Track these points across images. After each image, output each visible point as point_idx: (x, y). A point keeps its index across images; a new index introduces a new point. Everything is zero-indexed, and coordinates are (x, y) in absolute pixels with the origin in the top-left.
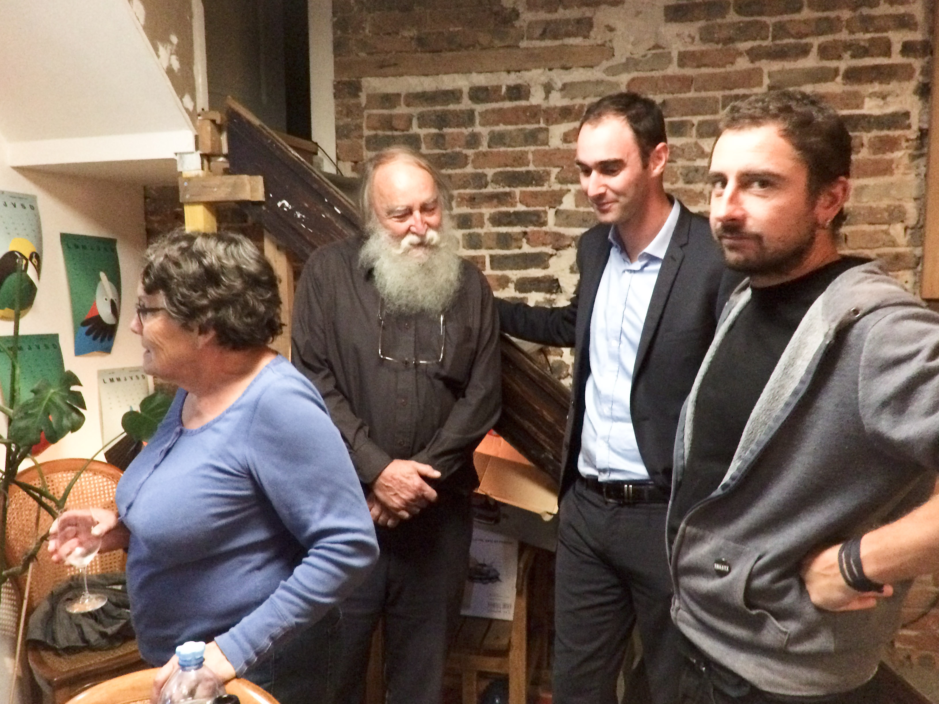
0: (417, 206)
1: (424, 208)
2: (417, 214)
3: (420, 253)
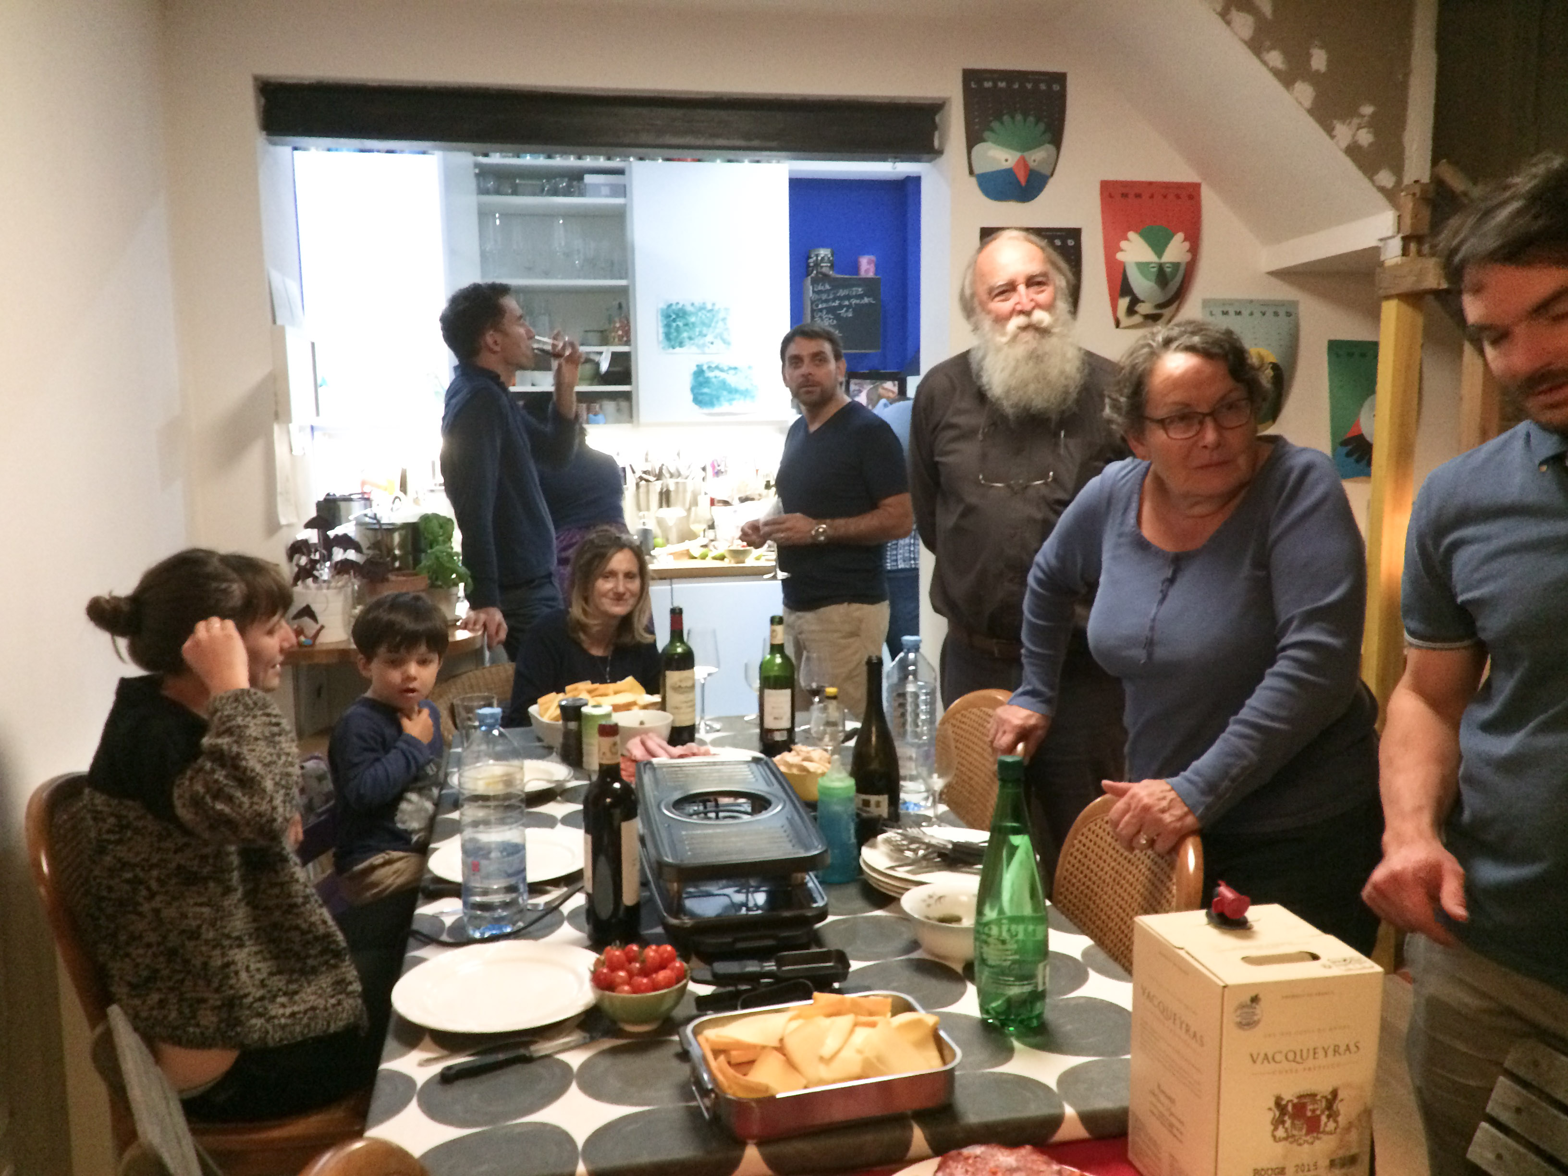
0: (1021, 280)
1: (1032, 282)
2: (1022, 288)
3: (1028, 336)
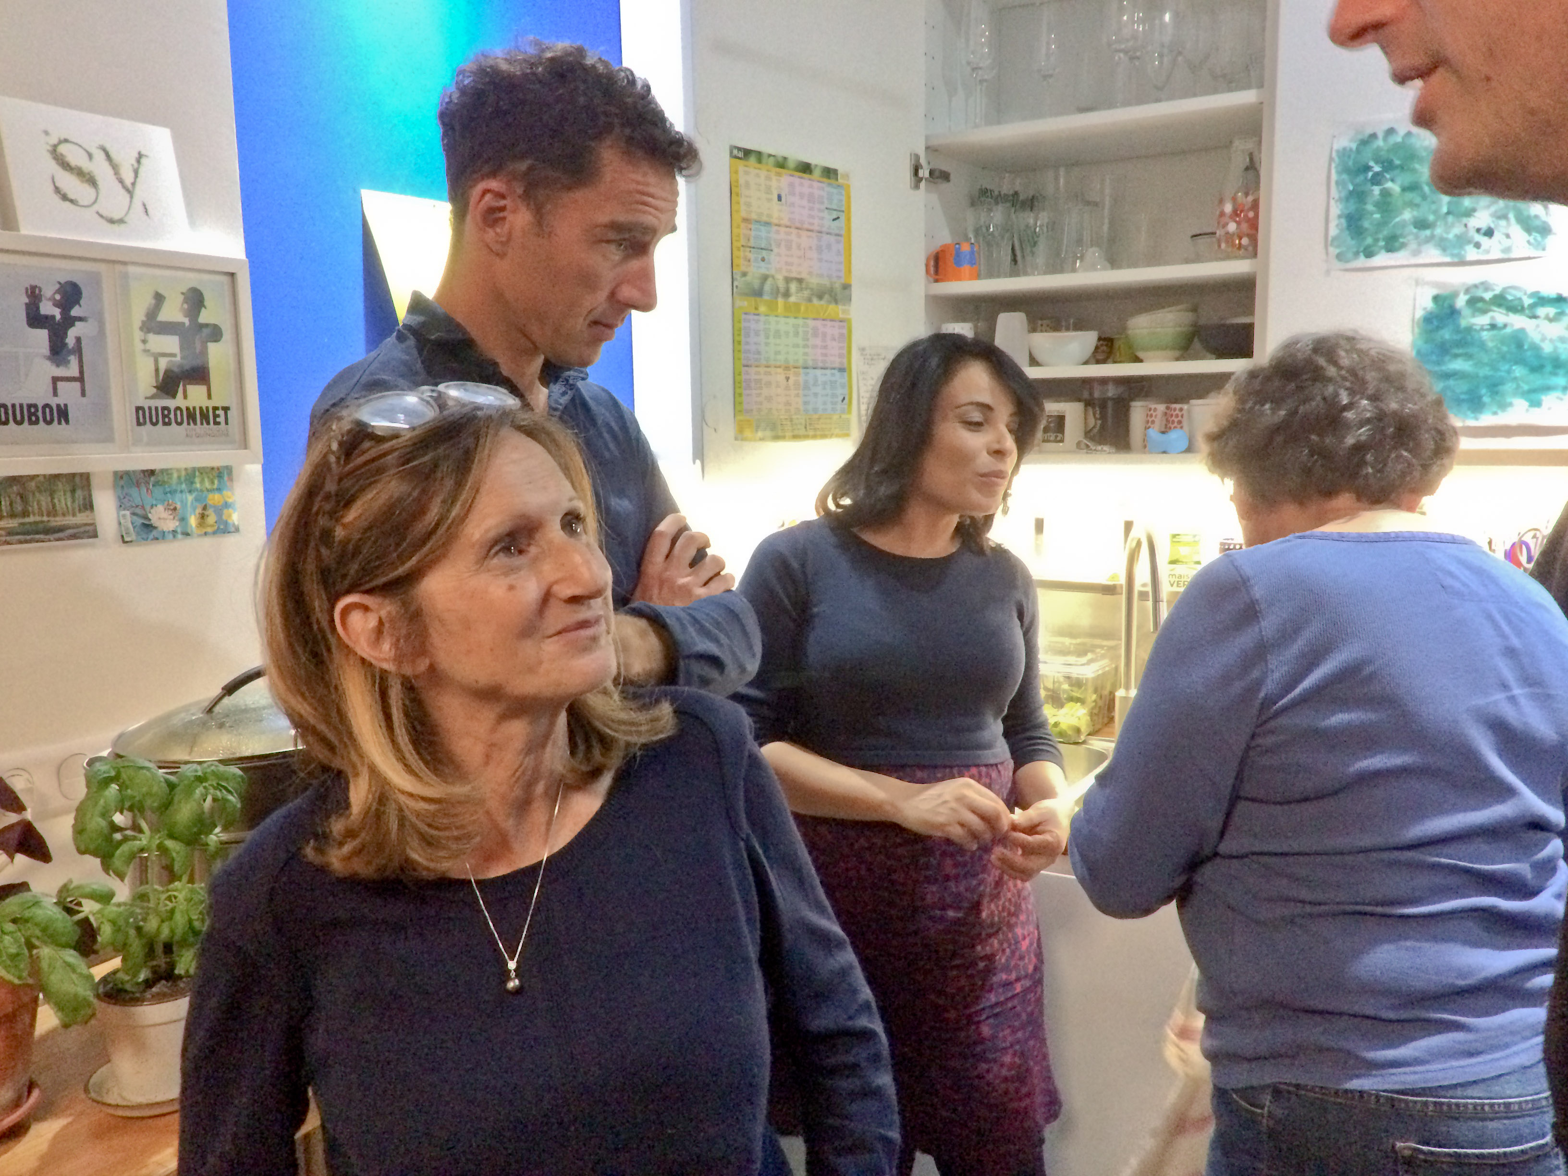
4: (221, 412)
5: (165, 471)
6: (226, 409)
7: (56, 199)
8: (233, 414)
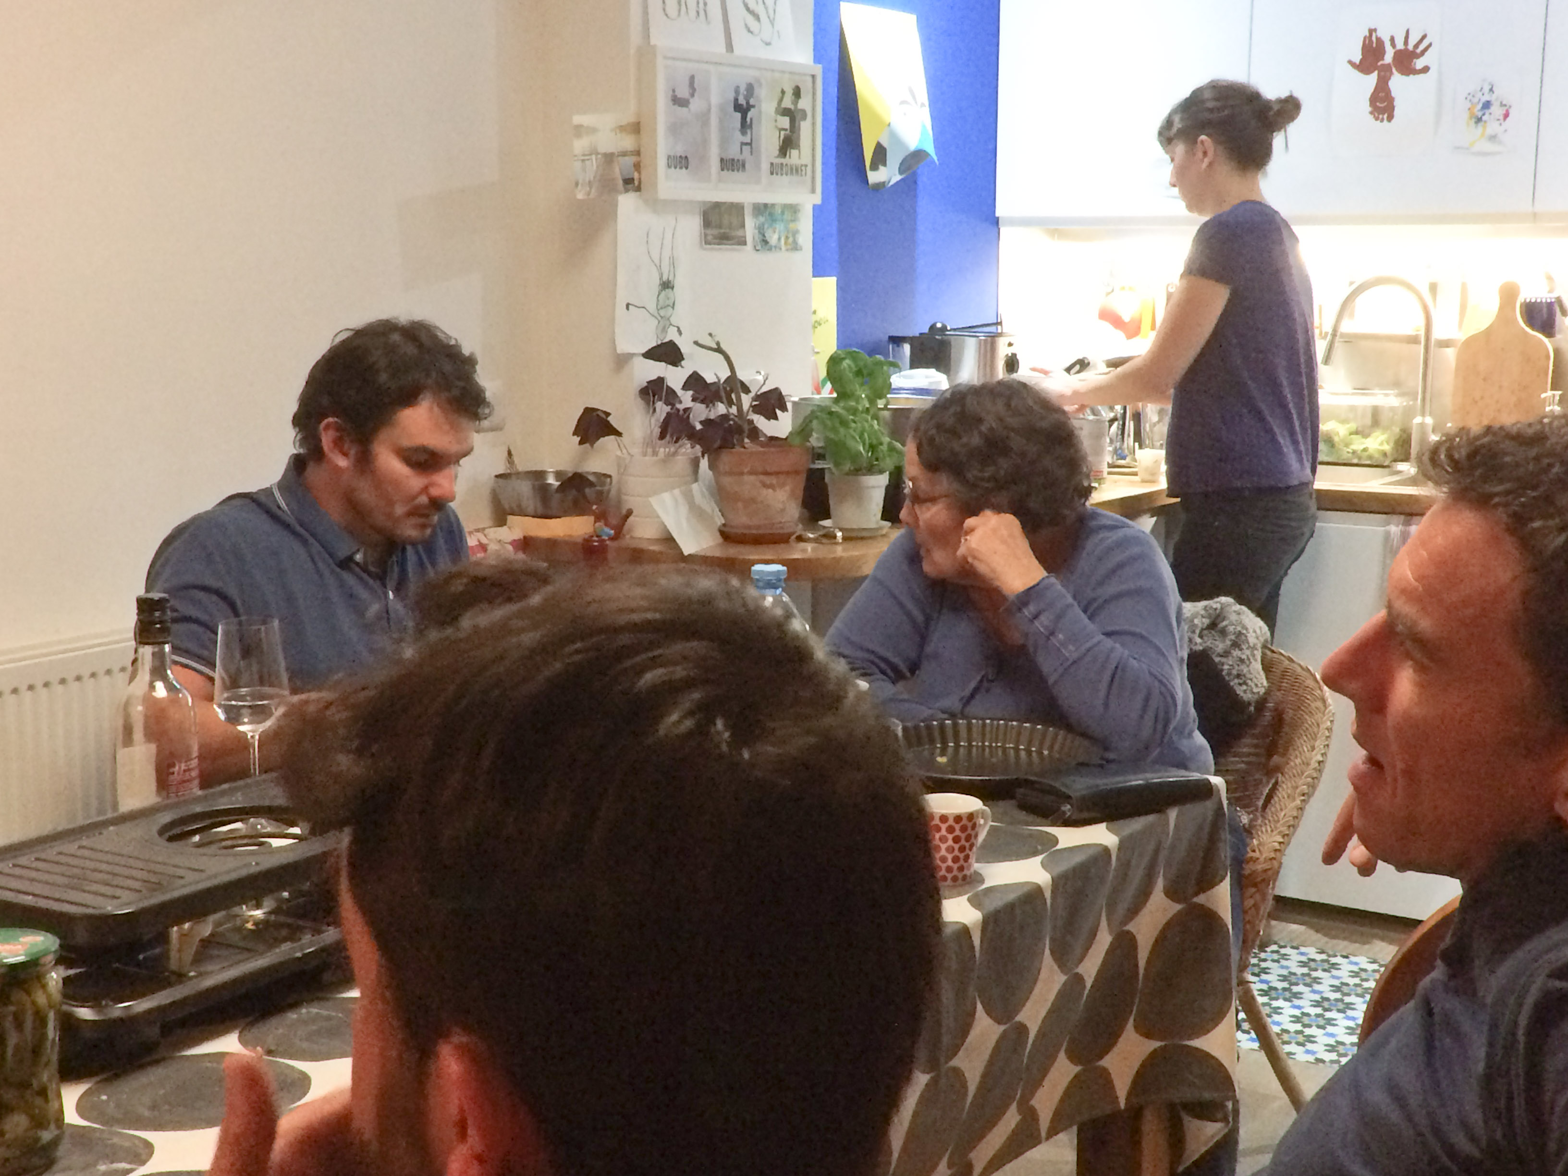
4: (803, 168)
5: (773, 205)
6: (806, 166)
7: (745, 31)
8: (809, 168)
